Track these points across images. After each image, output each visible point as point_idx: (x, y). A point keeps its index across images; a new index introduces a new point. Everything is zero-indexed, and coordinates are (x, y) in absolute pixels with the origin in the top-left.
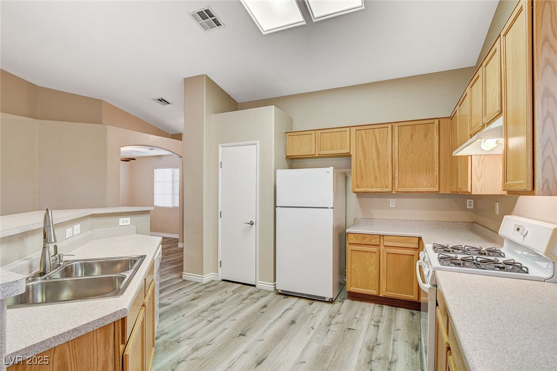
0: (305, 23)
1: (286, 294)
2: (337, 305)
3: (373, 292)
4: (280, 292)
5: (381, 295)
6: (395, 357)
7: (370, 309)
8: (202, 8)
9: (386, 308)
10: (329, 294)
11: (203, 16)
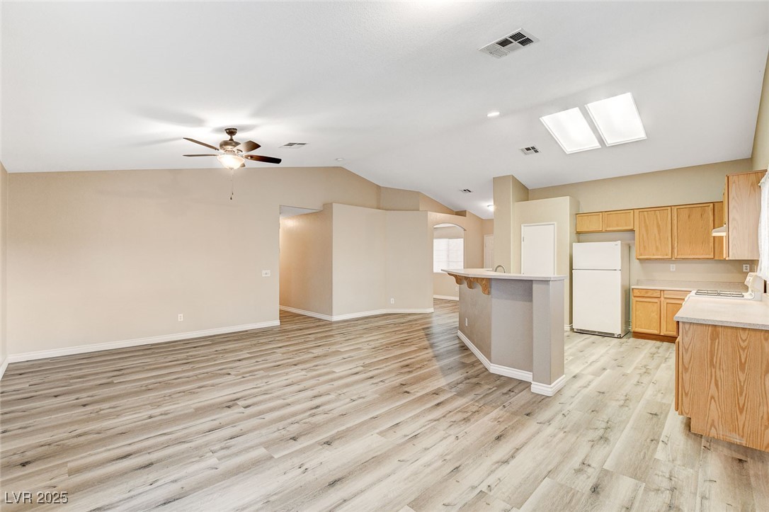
0: (599, 147)
1: (582, 332)
2: (624, 340)
3: (656, 332)
4: (575, 330)
5: (662, 334)
7: (651, 343)
8: (530, 146)
9: (665, 344)
10: (618, 330)
11: (528, 149)
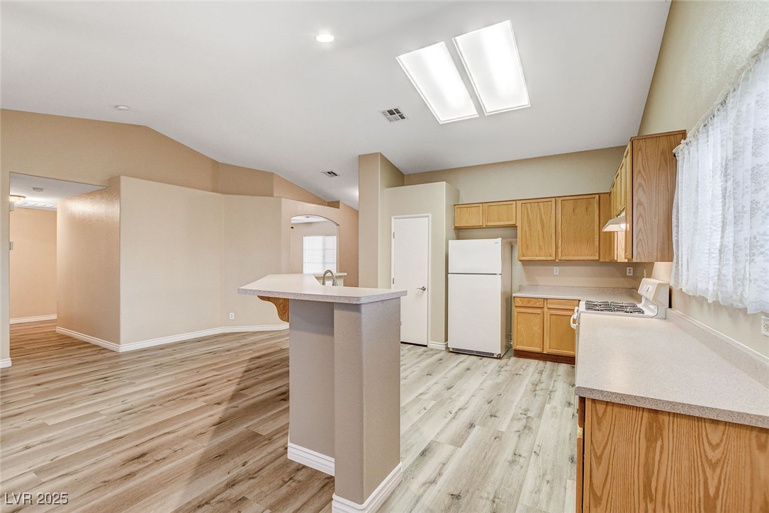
0: (478, 116)
1: (457, 352)
2: (504, 361)
3: (538, 350)
4: (451, 350)
5: (545, 352)
6: (554, 389)
7: (534, 364)
8: (392, 108)
9: (549, 364)
10: (497, 350)
11: (391, 112)
